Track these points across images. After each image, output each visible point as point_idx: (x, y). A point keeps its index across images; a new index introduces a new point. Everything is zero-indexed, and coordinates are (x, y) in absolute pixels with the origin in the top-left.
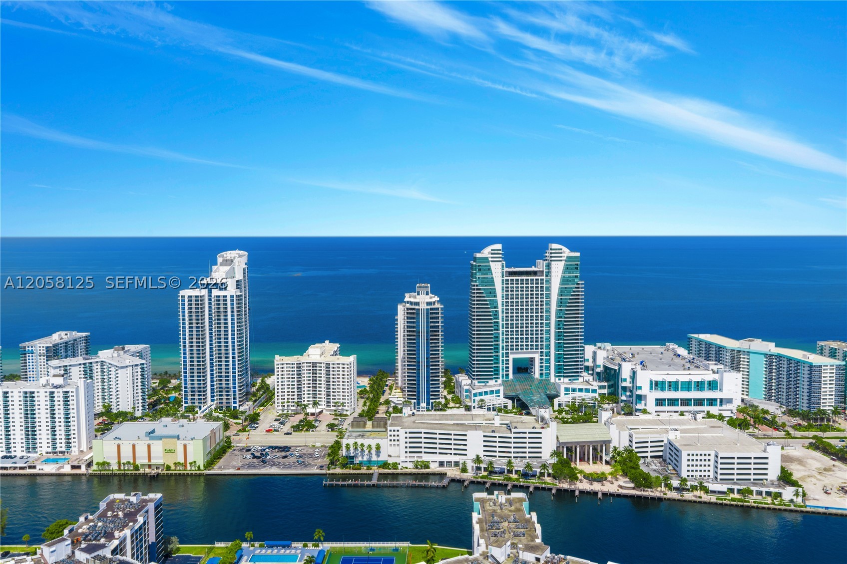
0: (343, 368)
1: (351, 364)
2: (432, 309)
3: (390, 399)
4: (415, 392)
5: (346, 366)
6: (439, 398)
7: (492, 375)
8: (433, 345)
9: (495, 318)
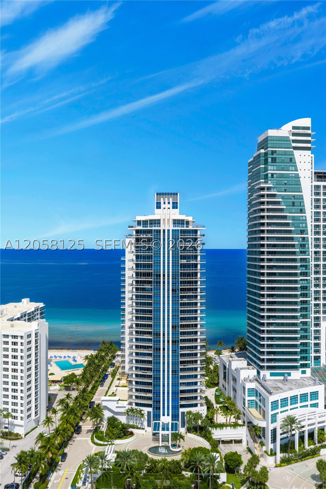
0: (15, 344)
1: (29, 336)
2: (183, 232)
3: (104, 404)
4: (149, 391)
5: (19, 340)
6: (196, 405)
7: (295, 360)
8: (185, 301)
9: (301, 252)
